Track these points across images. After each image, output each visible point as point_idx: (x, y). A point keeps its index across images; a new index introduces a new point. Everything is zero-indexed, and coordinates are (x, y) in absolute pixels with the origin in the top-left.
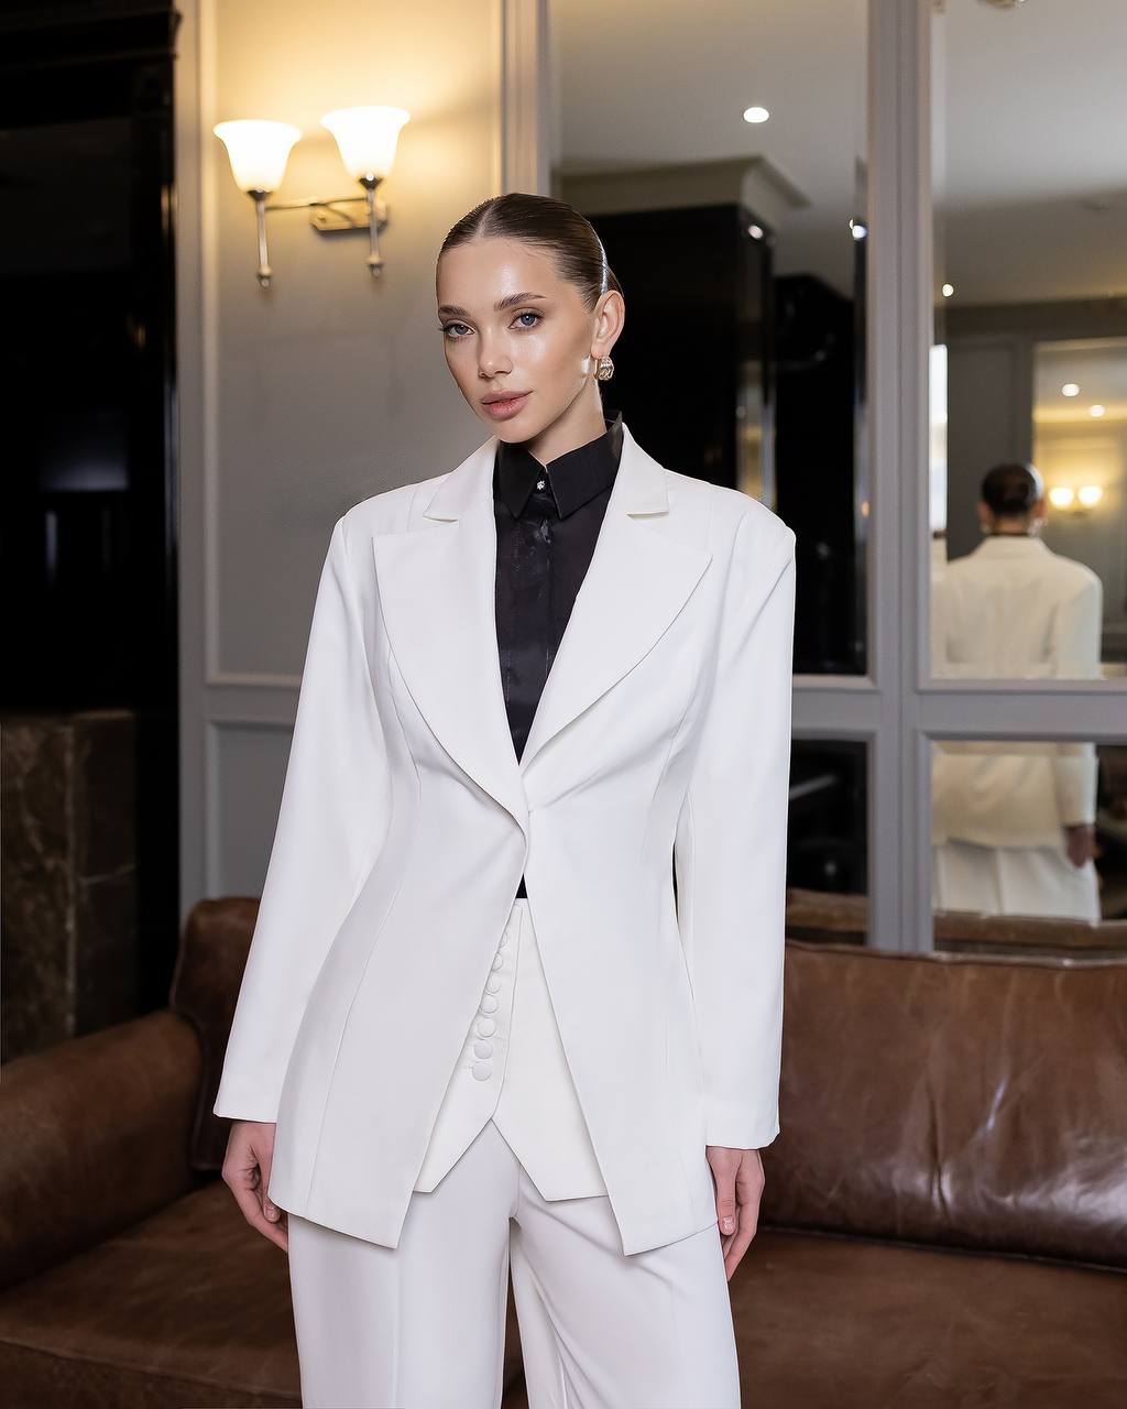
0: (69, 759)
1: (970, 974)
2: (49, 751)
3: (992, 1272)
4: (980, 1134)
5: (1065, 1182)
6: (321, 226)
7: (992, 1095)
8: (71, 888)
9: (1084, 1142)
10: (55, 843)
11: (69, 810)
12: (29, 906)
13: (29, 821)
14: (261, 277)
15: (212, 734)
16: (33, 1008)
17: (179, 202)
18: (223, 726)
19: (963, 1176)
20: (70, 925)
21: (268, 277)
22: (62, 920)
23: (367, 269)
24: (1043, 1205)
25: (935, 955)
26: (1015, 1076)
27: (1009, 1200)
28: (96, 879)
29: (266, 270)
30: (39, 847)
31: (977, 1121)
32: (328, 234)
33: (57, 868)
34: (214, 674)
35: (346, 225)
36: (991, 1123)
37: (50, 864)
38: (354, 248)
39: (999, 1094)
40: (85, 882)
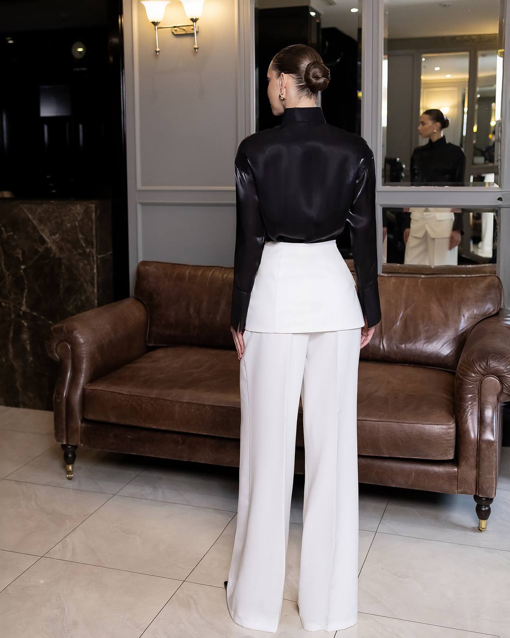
0: (94, 215)
1: (393, 280)
2: (87, 212)
3: (398, 368)
4: (395, 327)
5: (420, 340)
6: (175, 33)
7: (399, 315)
8: (95, 258)
9: (426, 328)
10: (89, 243)
11: (94, 232)
12: (81, 265)
13: (80, 236)
14: (156, 52)
15: (139, 207)
16: (83, 298)
17: (124, 20)
18: (143, 204)
19: (390, 339)
20: (95, 271)
21: (159, 52)
22: (92, 269)
23: (194, 49)
24: (414, 347)
25: (383, 274)
26: (406, 309)
27: (403, 346)
28: (101, 256)
29: (158, 50)
30: (84, 245)
31: (394, 323)
32: (177, 36)
33: (90, 251)
34: (139, 186)
35: (184, 33)
36: (398, 324)
37: (88, 250)
38: (187, 40)
39: (401, 315)
40: (99, 256)
